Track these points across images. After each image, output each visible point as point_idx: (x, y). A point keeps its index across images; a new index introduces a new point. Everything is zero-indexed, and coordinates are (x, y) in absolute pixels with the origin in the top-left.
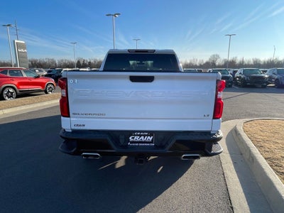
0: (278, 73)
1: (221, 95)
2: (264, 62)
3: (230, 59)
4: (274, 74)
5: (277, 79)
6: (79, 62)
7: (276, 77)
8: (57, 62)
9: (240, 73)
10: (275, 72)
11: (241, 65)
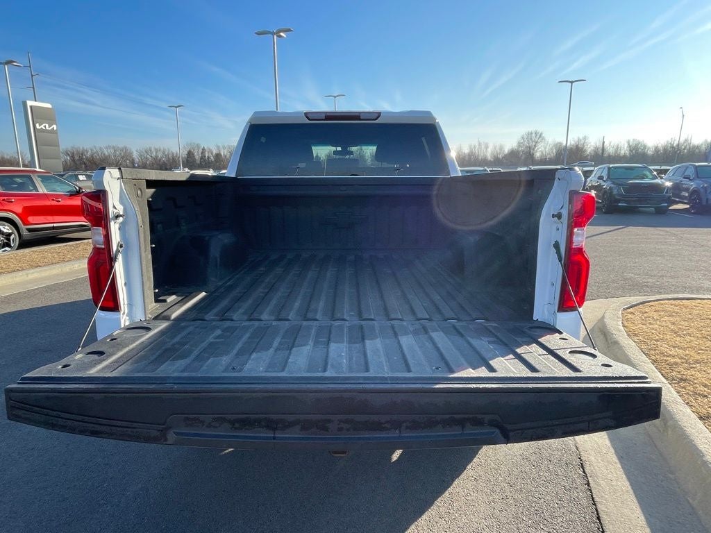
0: (698, 176)
1: (582, 237)
2: (657, 150)
3: (571, 142)
4: (687, 178)
5: (695, 192)
6: (190, 154)
7: (693, 185)
8: (135, 155)
9: (601, 178)
10: (690, 172)
11: (600, 157)
